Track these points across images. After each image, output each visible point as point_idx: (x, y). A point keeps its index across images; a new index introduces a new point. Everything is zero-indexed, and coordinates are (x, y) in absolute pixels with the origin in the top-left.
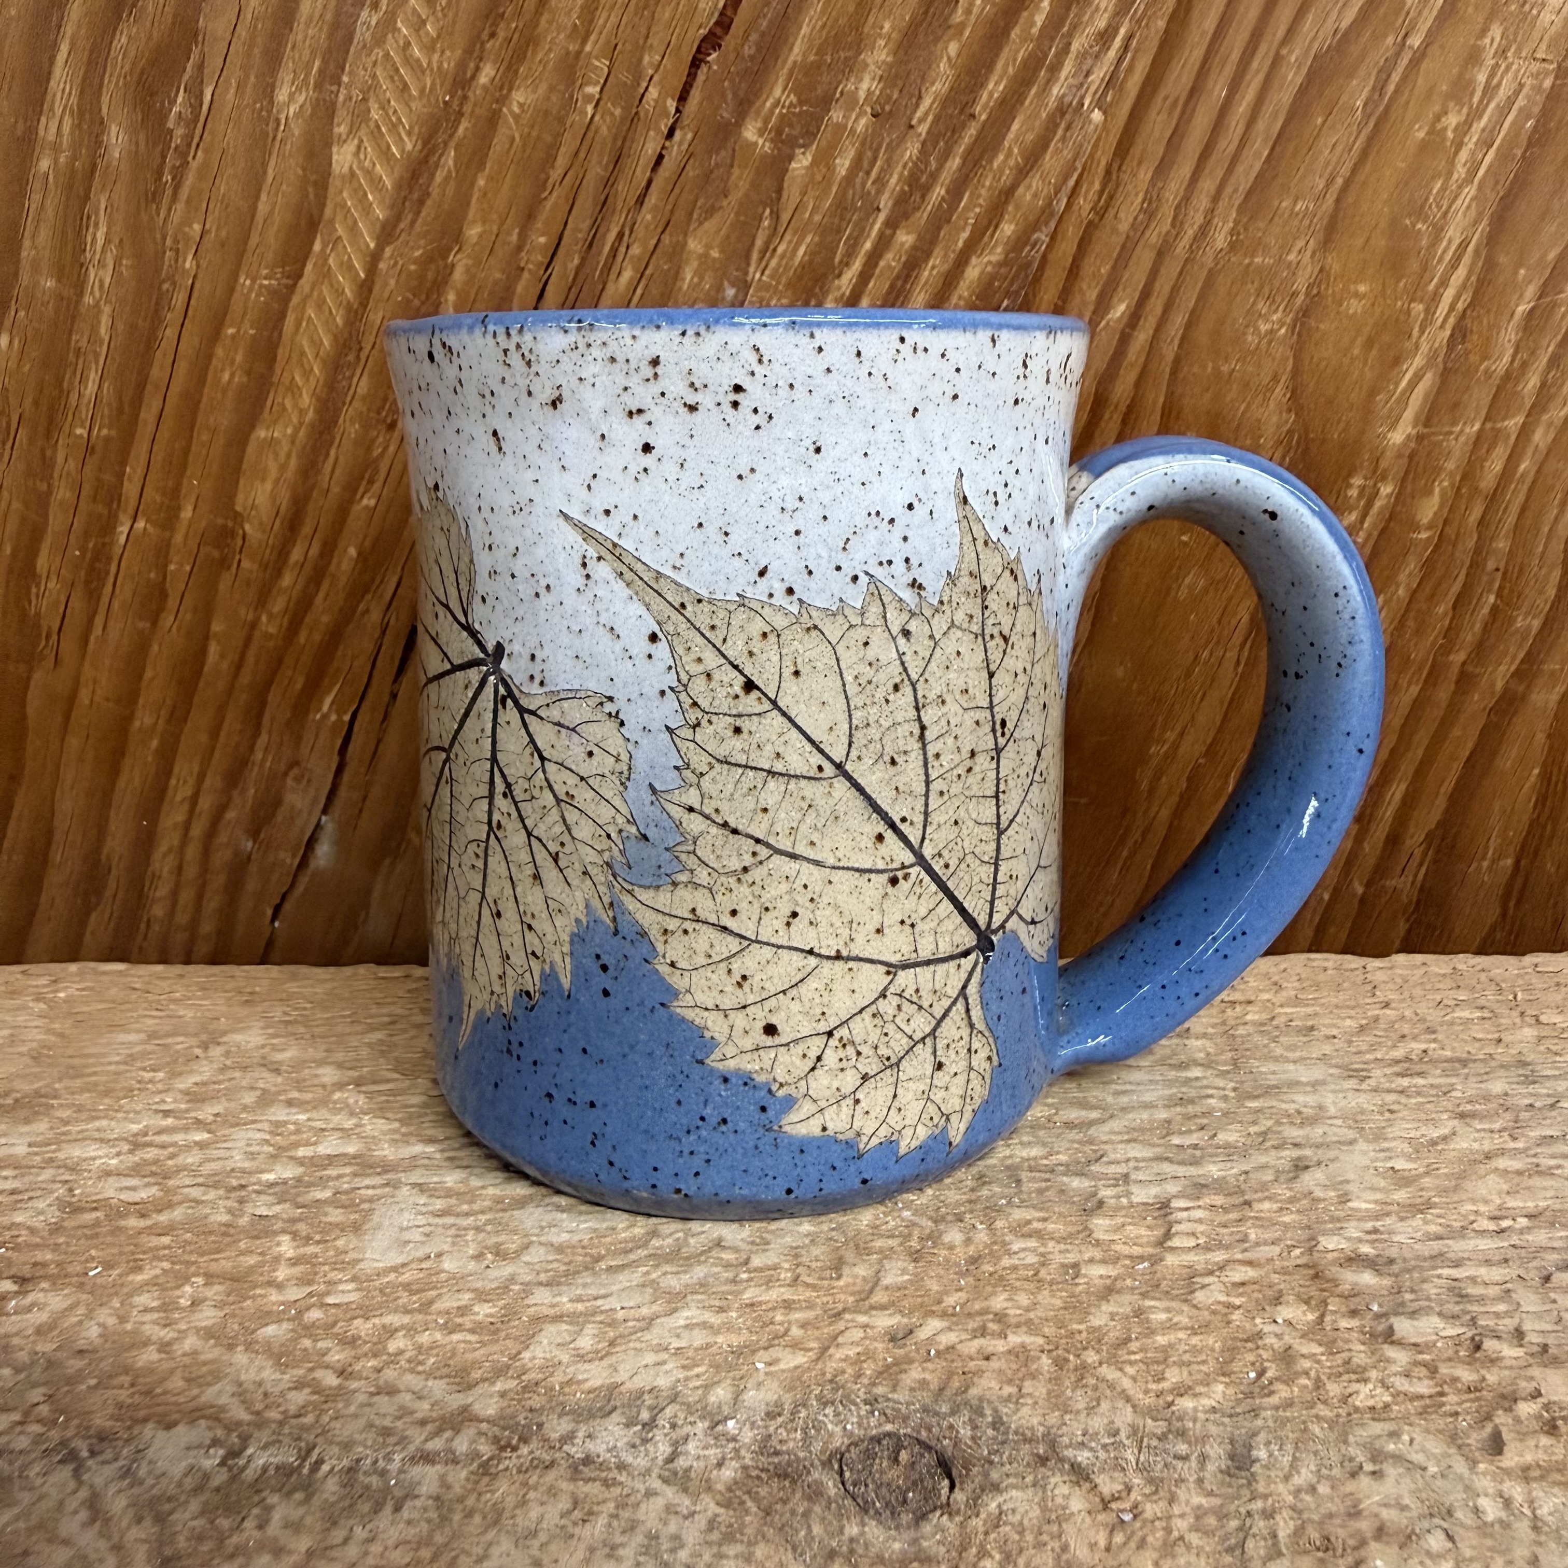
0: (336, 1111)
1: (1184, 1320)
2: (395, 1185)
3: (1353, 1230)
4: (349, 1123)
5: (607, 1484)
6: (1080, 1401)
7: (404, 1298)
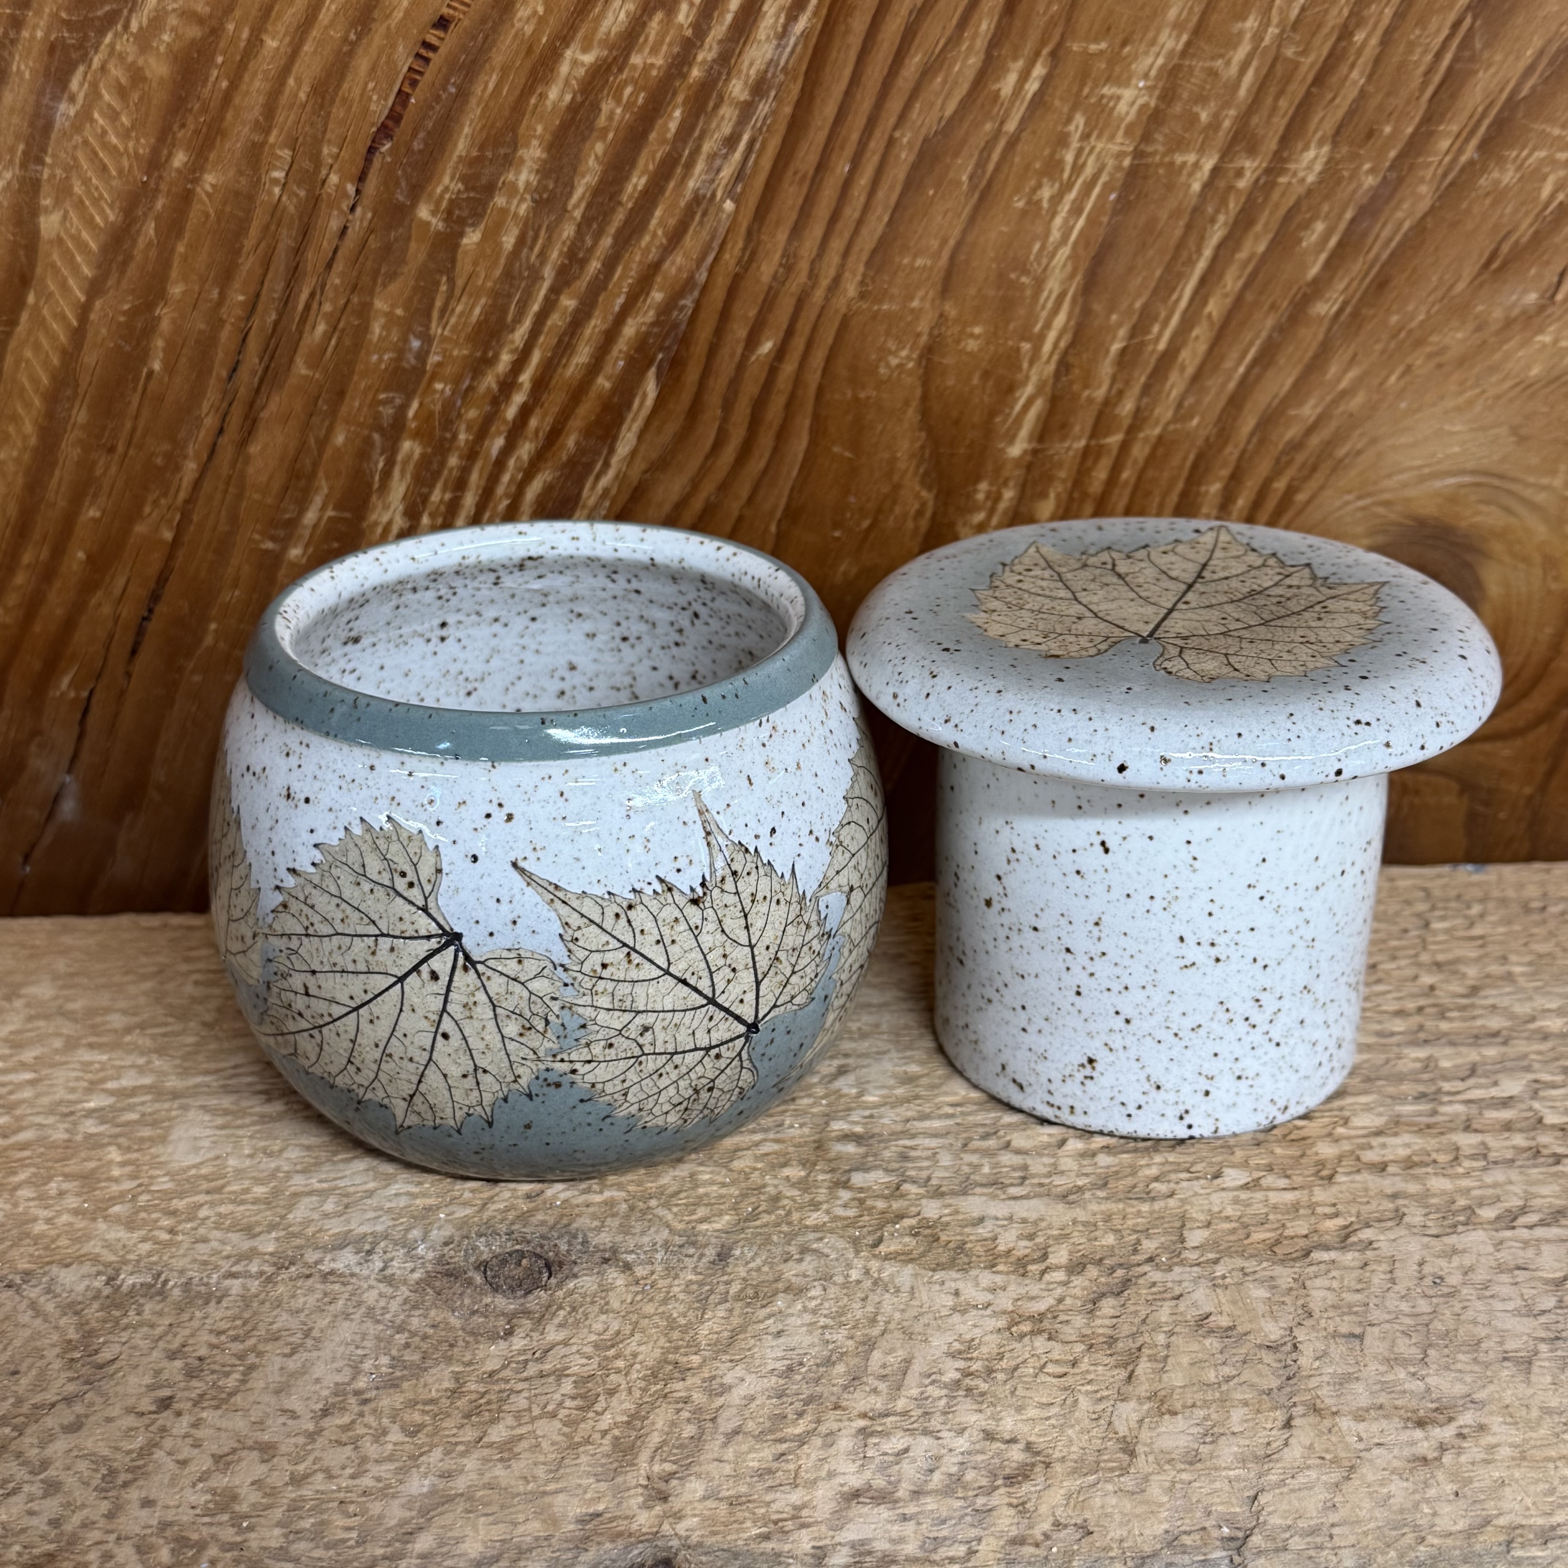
0: (130, 1052)
1: (720, 1179)
2: (185, 1108)
3: (855, 1117)
4: (141, 1061)
5: (344, 1284)
6: (638, 1227)
7: (205, 1186)
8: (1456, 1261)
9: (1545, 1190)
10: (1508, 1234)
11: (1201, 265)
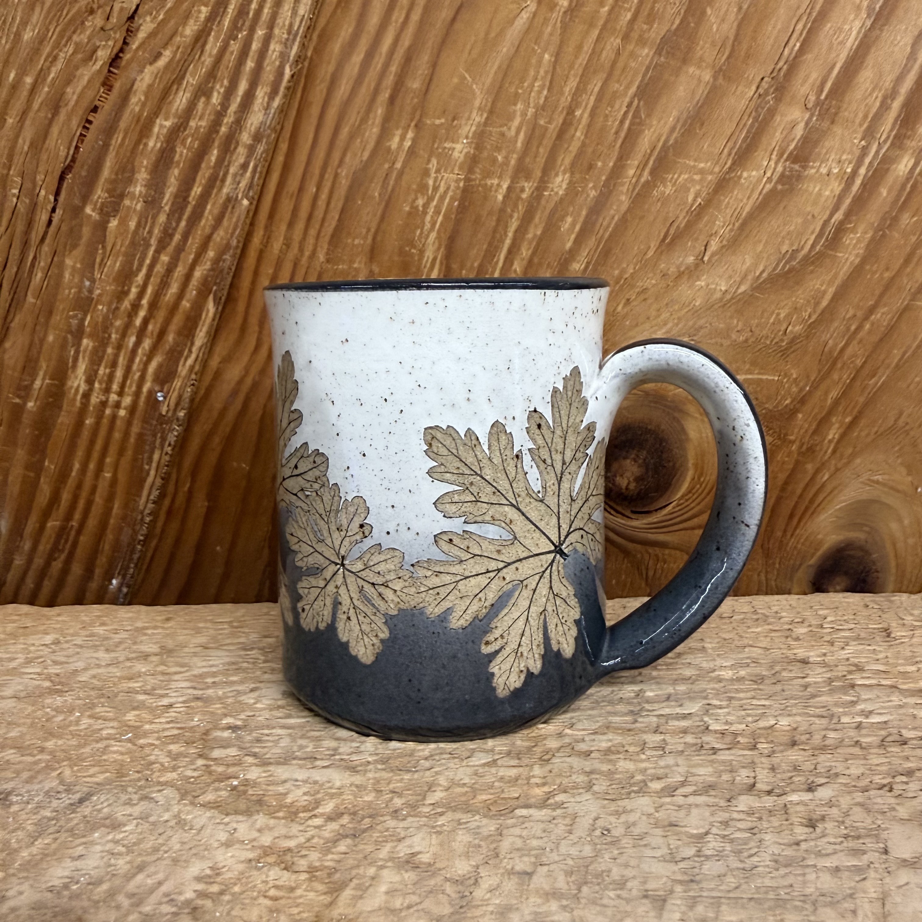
8: (623, 818)
9: (702, 771)
10: (668, 800)
11: (508, 242)
